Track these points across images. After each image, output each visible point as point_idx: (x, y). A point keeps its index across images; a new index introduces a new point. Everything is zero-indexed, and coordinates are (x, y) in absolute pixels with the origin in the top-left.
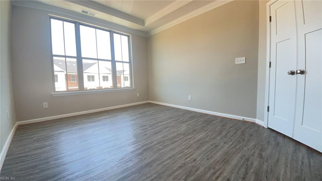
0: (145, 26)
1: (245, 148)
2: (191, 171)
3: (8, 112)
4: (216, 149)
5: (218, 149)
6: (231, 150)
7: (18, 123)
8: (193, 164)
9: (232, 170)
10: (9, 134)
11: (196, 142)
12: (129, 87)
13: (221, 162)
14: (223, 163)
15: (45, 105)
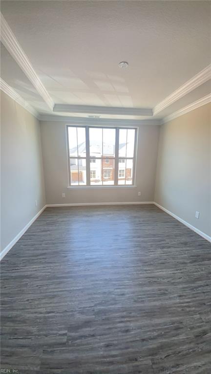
0: (154, 115)
1: (198, 316)
2: (108, 301)
3: (36, 201)
4: (159, 297)
5: (161, 297)
6: (175, 308)
7: (47, 206)
8: (117, 297)
9: (144, 326)
10: (33, 217)
11: (147, 278)
12: (130, 185)
13: (144, 312)
14: (144, 314)
15: (64, 195)
